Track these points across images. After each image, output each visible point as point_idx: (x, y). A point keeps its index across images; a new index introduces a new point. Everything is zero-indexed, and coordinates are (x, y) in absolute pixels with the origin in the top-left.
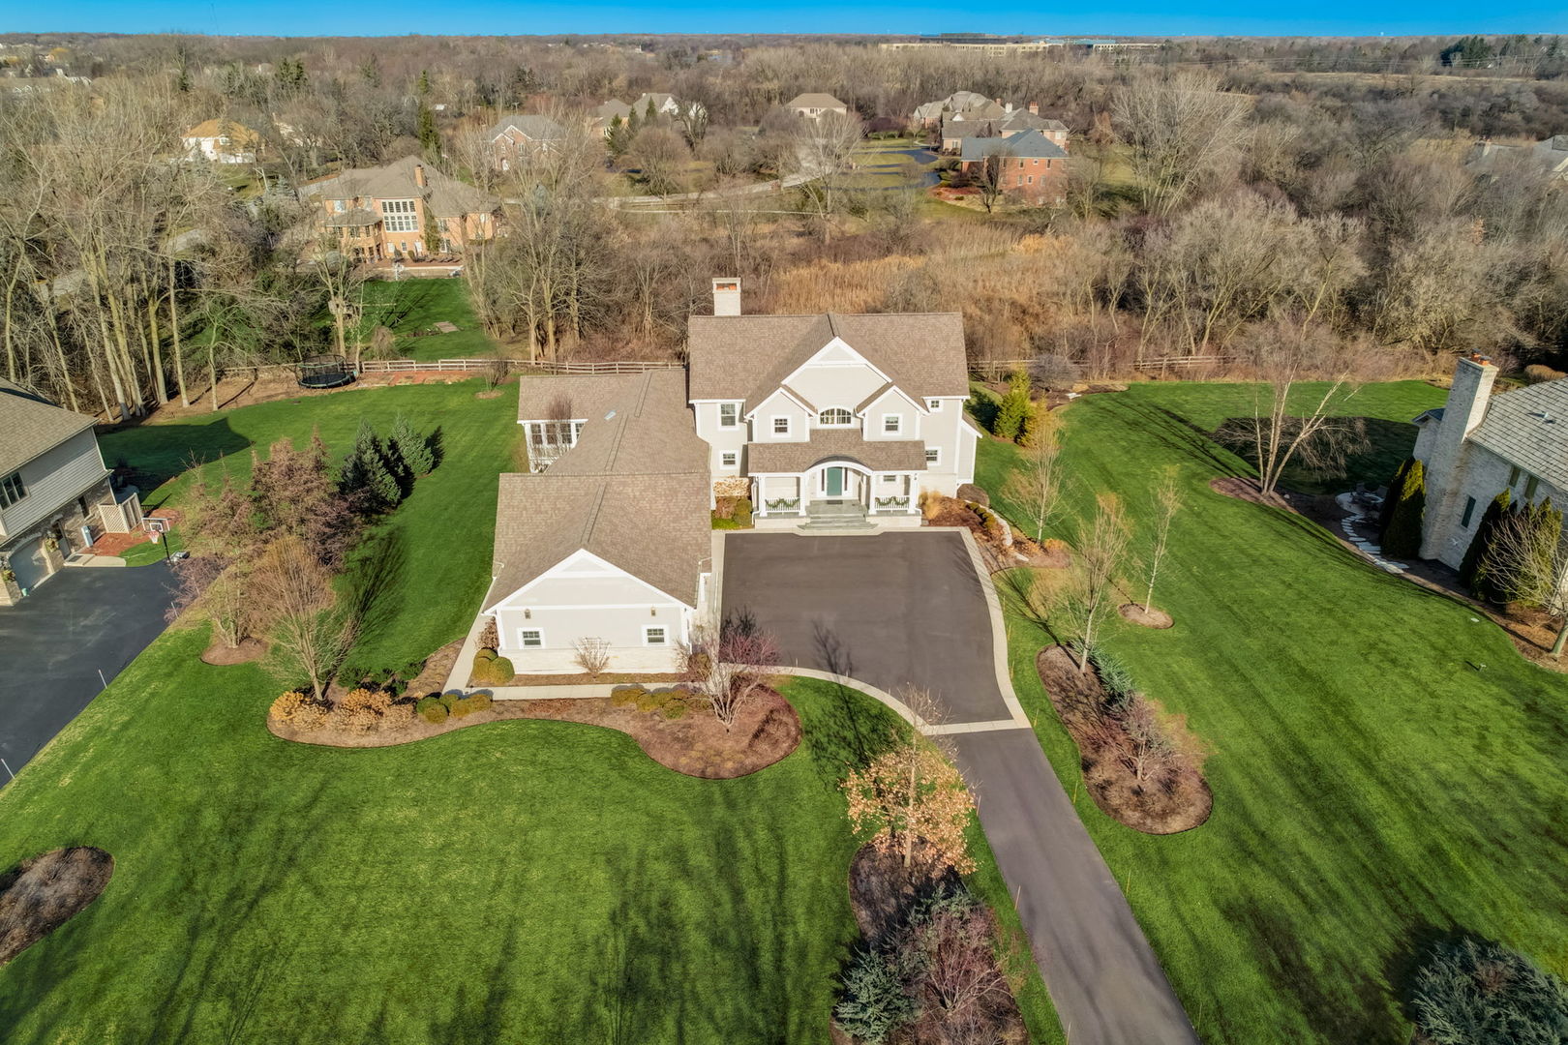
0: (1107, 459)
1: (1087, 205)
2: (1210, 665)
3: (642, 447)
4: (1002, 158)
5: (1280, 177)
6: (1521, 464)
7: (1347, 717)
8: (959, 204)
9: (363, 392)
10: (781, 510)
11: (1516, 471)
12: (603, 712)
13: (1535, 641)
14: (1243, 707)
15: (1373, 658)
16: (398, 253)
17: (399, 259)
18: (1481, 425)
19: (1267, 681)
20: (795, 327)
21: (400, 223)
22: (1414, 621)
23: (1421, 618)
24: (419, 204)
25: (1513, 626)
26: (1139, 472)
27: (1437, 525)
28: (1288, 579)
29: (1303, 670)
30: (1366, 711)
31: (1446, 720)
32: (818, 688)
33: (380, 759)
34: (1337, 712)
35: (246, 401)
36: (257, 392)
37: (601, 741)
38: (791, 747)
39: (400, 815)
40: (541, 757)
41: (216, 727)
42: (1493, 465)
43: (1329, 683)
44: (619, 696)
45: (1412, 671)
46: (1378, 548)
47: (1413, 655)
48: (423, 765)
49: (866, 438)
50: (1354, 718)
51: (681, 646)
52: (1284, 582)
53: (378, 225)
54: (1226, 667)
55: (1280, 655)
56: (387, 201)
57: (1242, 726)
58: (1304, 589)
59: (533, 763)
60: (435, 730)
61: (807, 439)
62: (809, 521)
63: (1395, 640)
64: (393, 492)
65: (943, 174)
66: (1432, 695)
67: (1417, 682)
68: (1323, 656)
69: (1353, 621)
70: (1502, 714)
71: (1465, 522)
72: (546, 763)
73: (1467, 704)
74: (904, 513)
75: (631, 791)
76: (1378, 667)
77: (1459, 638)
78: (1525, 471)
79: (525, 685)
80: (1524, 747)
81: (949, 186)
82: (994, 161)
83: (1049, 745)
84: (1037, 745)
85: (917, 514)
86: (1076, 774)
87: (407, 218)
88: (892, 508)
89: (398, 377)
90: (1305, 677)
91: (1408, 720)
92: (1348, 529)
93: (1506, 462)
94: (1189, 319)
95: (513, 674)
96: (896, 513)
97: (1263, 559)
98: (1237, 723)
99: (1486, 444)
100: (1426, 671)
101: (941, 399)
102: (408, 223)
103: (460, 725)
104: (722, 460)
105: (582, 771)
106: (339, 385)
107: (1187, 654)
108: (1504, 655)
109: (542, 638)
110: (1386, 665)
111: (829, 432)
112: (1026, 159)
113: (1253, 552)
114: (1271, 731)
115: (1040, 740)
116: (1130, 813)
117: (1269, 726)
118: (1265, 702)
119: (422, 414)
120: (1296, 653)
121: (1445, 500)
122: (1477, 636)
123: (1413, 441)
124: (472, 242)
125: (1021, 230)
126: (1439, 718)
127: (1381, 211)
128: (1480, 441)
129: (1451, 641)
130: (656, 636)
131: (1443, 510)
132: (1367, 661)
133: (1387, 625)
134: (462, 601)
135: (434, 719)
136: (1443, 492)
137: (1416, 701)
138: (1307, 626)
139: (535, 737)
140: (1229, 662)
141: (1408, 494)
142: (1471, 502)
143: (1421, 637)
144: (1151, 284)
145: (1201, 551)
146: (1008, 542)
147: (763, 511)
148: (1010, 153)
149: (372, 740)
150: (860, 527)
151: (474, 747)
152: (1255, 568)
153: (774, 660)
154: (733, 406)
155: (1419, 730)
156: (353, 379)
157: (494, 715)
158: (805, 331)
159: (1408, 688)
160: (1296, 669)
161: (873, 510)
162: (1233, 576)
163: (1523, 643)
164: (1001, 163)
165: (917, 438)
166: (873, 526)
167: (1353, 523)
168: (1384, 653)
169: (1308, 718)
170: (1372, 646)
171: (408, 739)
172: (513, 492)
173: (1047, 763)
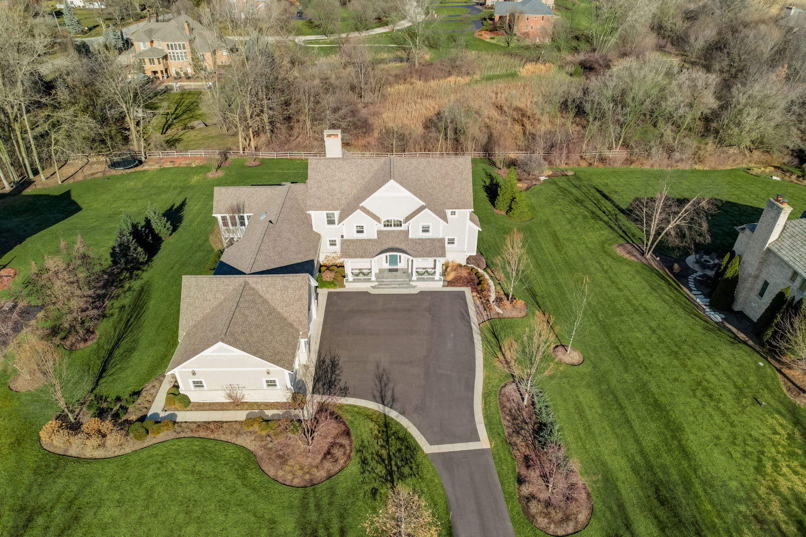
0: (558, 228)
1: (563, 44)
2: (602, 395)
3: (275, 247)
4: (517, 15)
5: (673, 26)
6: (800, 271)
7: (679, 441)
8: (492, 41)
9: (145, 171)
10: (361, 277)
11: (795, 274)
12: (238, 434)
13: (797, 382)
14: (617, 431)
15: (699, 393)
16: (177, 73)
17: (178, 78)
18: (777, 240)
19: (634, 409)
20: (371, 165)
21: (178, 56)
22: (725, 364)
23: (730, 362)
24: (187, 44)
25: (784, 370)
26: (575, 238)
27: (744, 293)
28: (654, 324)
29: (656, 401)
30: (691, 437)
31: (739, 445)
32: (368, 415)
33: (103, 468)
34: (674, 437)
35: (79, 177)
36: (87, 171)
37: (235, 456)
38: (346, 462)
39: (108, 514)
40: (198, 468)
41: (9, 441)
42: (782, 266)
43: (671, 412)
44: (250, 421)
45: (721, 405)
46: (708, 300)
47: (723, 392)
48: (127, 473)
49: (410, 236)
50: (683, 442)
51: (288, 389)
52: (651, 328)
53: (166, 57)
54: (611, 397)
55: (643, 388)
56: (169, 43)
57: (616, 446)
58: (662, 334)
59: (193, 472)
60: (139, 445)
61: (375, 237)
62: (377, 284)
63: (713, 379)
64: (143, 258)
65: (485, 22)
66: (732, 425)
67: (723, 413)
68: (669, 390)
69: (689, 363)
70: (773, 441)
71: (761, 294)
72: (200, 473)
73: (752, 433)
74: (433, 280)
75: (247, 496)
76: (701, 401)
77: (751, 379)
78: (801, 276)
79: (196, 410)
80: (785, 470)
81: (487, 30)
82: (512, 15)
83: (499, 462)
84: (492, 462)
85: (440, 280)
86: (513, 486)
87: (181, 53)
88: (425, 276)
89: (166, 162)
90: (658, 409)
91: (716, 445)
92: (691, 285)
93: (790, 267)
94: (613, 130)
95: (190, 402)
96: (427, 280)
97: (641, 308)
98: (614, 444)
99: (779, 254)
100: (729, 404)
101: (457, 211)
102: (182, 56)
103: (155, 441)
104: (328, 243)
105: (221, 479)
106: (132, 168)
107: (589, 386)
108: (777, 393)
109: (204, 384)
110: (706, 399)
111: (389, 232)
112: (530, 16)
113: (635, 302)
114: (633, 451)
115: (494, 458)
116: (542, 519)
117: (632, 448)
118: (631, 427)
119: (175, 188)
120: (653, 387)
121: (750, 280)
122: (762, 378)
123: (735, 240)
124: (219, 66)
125: (524, 60)
126: (735, 444)
127: (728, 53)
128: (776, 250)
129: (746, 381)
130: (271, 384)
131: (748, 285)
132: (695, 396)
133: (709, 367)
134: (169, 342)
135: (138, 437)
136: (750, 275)
137: (722, 429)
138: (662, 365)
139: (197, 452)
140: (613, 393)
141: (729, 274)
142: (766, 284)
143: (729, 377)
144: (592, 110)
145: (605, 300)
146: (493, 297)
147: (350, 277)
148: (521, 13)
149: (100, 453)
150: (406, 288)
151: (160, 459)
152: (635, 316)
153: (345, 392)
154: (333, 214)
155: (722, 454)
156: (141, 162)
157: (175, 434)
158: (377, 168)
159: (718, 419)
160: (652, 400)
161: (414, 277)
162: (622, 322)
163: (790, 384)
164: (516, 18)
165: (441, 237)
166: (414, 287)
167: (695, 279)
168: (706, 389)
169: (656, 441)
170: (699, 383)
171: (122, 452)
172: (190, 288)
173: (496, 477)
